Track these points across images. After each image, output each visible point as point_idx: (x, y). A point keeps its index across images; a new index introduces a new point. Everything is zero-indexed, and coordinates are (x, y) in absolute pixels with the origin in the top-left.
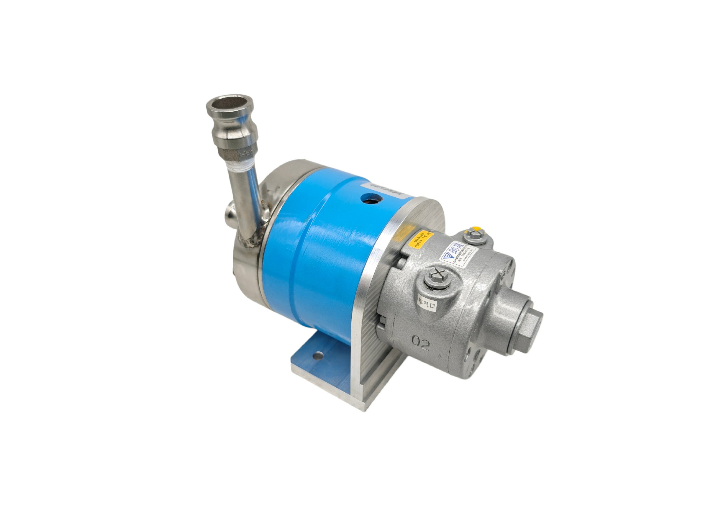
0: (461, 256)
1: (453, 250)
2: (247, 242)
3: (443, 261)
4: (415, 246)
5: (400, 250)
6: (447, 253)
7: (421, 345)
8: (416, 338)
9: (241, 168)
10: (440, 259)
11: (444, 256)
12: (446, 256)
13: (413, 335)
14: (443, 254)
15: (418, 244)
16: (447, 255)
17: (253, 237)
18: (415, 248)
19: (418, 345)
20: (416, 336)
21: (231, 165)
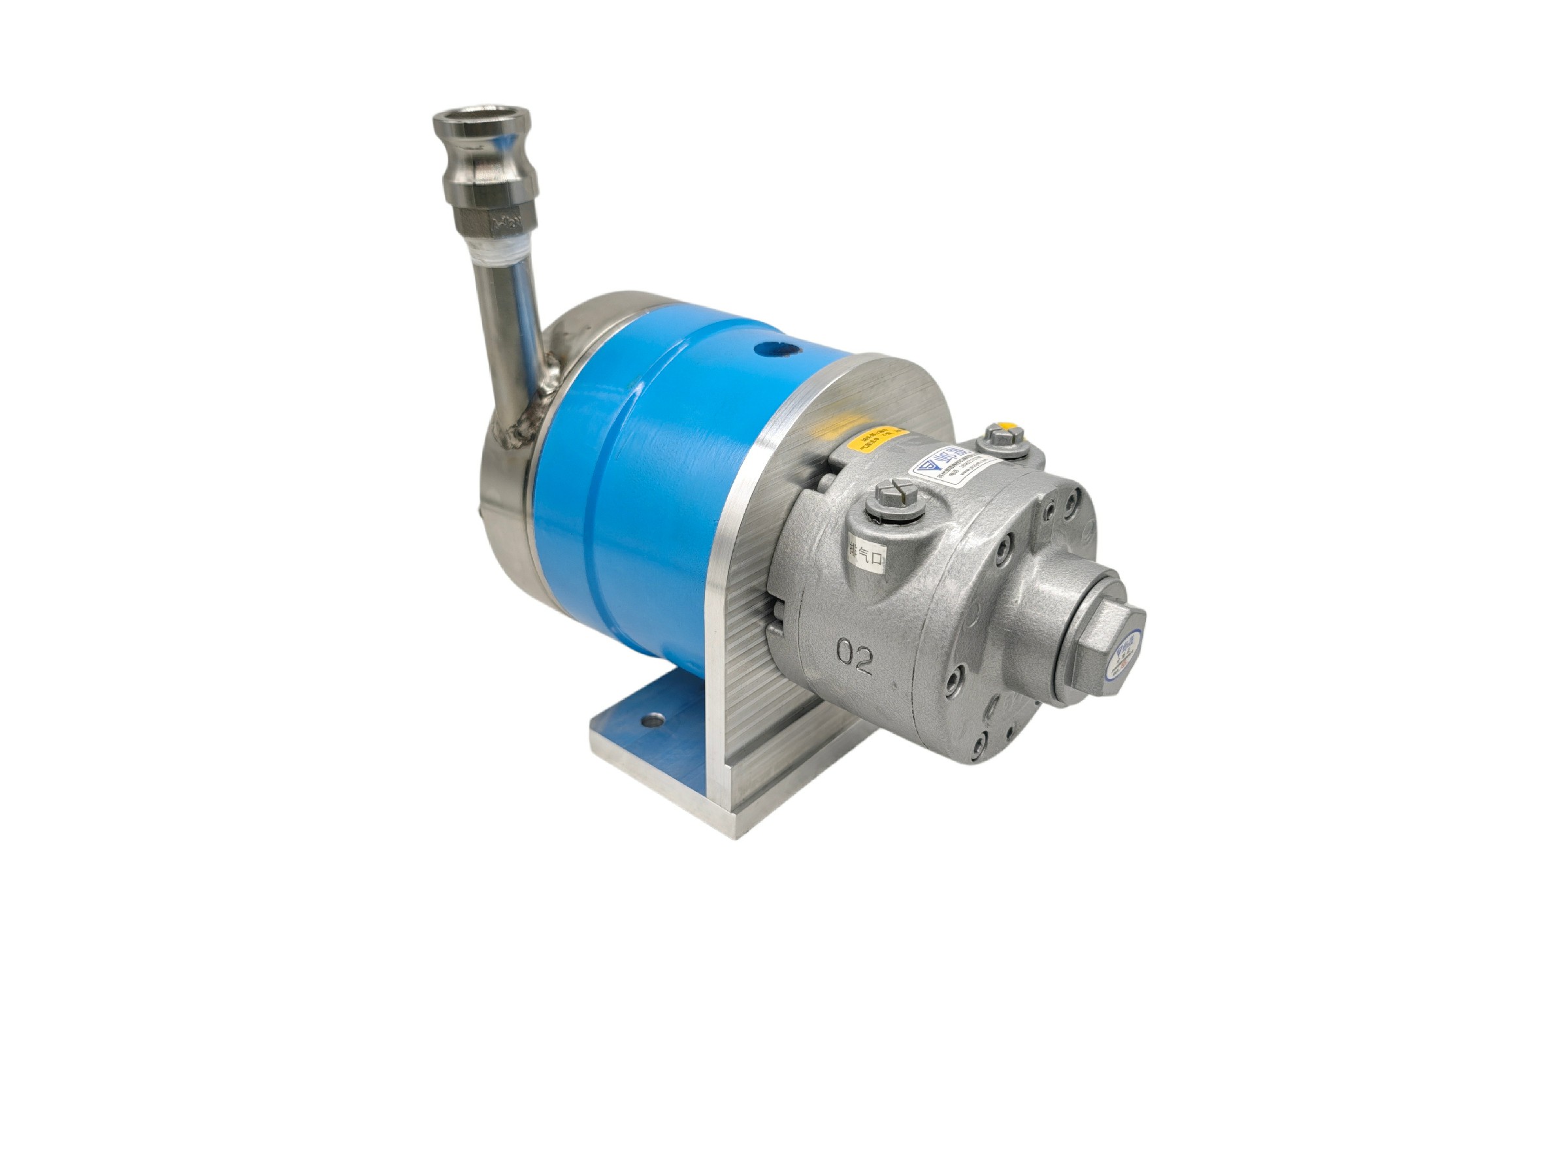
0: (956, 468)
1: (943, 457)
2: (507, 436)
3: (917, 475)
4: (862, 448)
5: (828, 456)
6: (928, 461)
7: (855, 662)
8: (845, 644)
9: (499, 254)
10: (910, 472)
11: (920, 466)
12: (925, 466)
13: (839, 638)
14: (918, 463)
15: (869, 445)
16: (928, 464)
17: (520, 422)
18: (861, 451)
19: (849, 663)
20: (846, 640)
21: (478, 249)
